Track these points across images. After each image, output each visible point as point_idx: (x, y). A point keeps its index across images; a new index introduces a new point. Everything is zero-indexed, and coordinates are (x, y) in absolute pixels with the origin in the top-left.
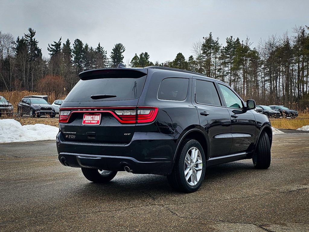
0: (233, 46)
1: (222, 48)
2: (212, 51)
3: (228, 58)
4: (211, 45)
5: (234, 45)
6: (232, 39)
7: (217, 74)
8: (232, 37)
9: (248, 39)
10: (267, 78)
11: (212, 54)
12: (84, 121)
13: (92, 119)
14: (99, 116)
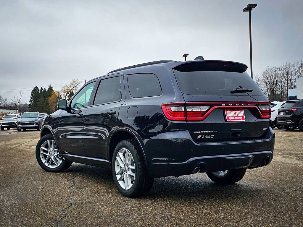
12: (227, 117)
13: (235, 114)
14: (242, 111)
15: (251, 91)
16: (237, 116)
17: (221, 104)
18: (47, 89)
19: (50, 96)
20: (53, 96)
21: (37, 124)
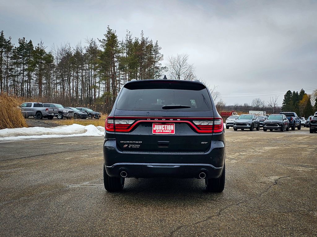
0: (26, 48)
1: (14, 48)
2: (4, 50)
3: (21, 59)
4: (2, 44)
5: (27, 46)
6: (24, 40)
7: (9, 74)
8: (24, 38)
9: (42, 42)
10: (58, 81)
11: (4, 53)
12: (154, 130)
13: (164, 128)
14: (173, 126)
15: (190, 107)
16: (165, 129)
17: (146, 119)
18: (299, 93)
19: (301, 99)
20: (304, 100)
21: (249, 125)
